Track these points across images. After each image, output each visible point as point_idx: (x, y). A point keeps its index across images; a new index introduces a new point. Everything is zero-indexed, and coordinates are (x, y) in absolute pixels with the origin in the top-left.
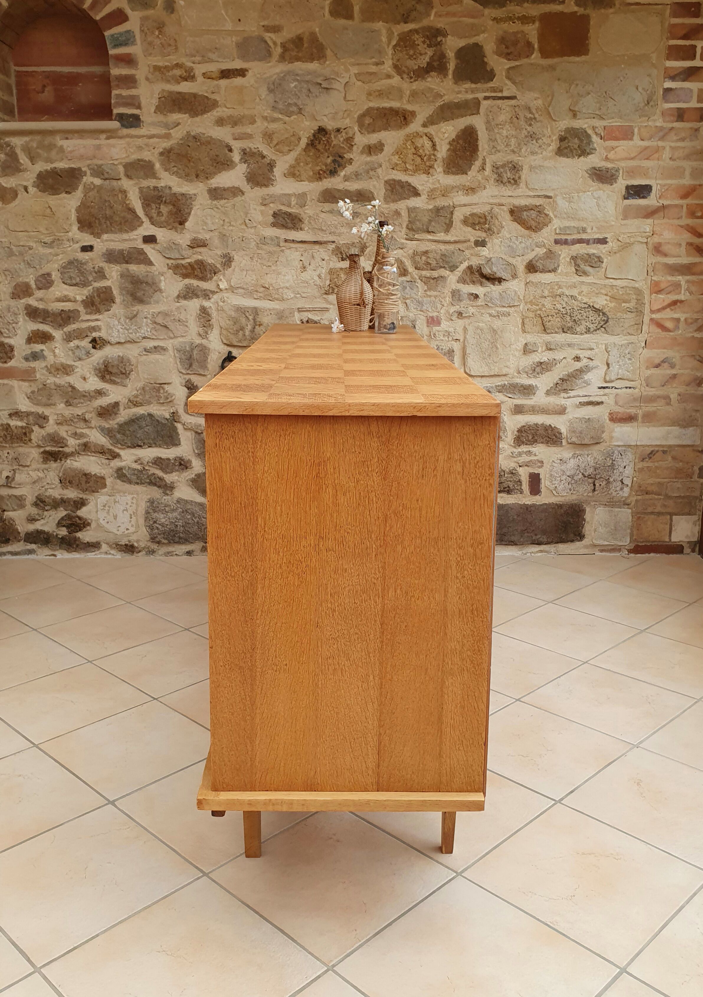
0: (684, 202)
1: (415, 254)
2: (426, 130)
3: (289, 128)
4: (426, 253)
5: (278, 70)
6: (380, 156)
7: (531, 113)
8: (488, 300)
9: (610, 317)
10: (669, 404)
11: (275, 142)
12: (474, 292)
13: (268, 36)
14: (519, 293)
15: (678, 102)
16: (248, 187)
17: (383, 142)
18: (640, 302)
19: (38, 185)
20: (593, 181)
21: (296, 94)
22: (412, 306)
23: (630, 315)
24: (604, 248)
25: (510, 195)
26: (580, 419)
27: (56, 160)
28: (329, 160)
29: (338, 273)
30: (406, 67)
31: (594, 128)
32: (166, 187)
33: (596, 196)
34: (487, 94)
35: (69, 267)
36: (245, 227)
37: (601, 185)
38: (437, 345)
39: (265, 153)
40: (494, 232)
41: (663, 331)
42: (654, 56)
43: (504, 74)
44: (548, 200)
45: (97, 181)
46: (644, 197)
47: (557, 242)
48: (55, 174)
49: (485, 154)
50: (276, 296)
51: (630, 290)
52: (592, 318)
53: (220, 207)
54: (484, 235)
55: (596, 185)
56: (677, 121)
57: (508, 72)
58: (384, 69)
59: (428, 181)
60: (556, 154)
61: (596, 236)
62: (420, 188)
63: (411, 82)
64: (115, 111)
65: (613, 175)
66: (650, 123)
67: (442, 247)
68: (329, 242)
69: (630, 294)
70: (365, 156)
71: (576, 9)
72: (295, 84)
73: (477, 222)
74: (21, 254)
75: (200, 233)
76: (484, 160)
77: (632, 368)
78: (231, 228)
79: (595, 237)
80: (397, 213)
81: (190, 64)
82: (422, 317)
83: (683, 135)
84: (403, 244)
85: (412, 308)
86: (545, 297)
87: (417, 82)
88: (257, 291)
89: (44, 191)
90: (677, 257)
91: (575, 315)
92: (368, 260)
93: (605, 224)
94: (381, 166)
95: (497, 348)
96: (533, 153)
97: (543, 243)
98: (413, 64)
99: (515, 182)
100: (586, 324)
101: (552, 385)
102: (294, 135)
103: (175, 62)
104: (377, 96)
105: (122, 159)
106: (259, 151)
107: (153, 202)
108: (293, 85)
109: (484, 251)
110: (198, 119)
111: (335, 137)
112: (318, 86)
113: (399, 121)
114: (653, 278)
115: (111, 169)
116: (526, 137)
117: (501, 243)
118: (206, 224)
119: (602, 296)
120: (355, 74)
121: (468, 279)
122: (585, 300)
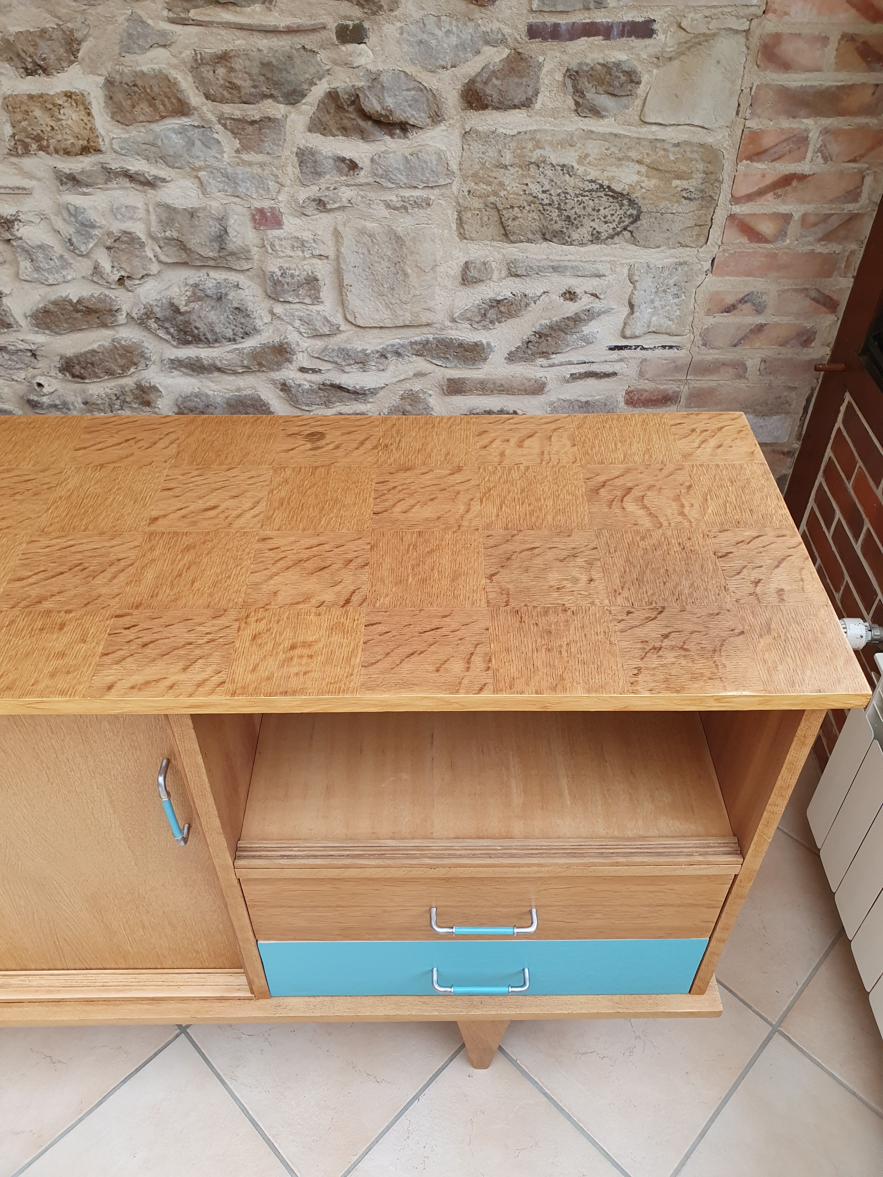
1: (198, 60)
4: (223, 58)
8: (380, 172)
9: (644, 209)
10: (740, 377)
12: (347, 154)
14: (447, 156)
18: (711, 177)
22: (214, 185)
23: (686, 207)
24: (645, 47)
26: (571, 402)
29: (25, 107)
38: (281, 268)
40: (381, 7)
41: (751, 240)
47: (534, 32)
51: (692, 152)
52: (607, 212)
54: (358, 12)
61: (628, 17)
67: (264, 43)
69: (690, 159)
77: (678, 313)
79: (625, 19)
82: (239, 209)
84: (164, 33)
85: (215, 190)
86: (506, 167)
90: (811, 71)
91: (568, 206)
92: (91, 74)
95: (406, 275)
97: (500, 36)
100: (592, 224)
101: (520, 344)
109: (360, 54)
114: (749, 124)
117: (401, 34)
119: (632, 164)
121: (331, 123)
122: (593, 174)
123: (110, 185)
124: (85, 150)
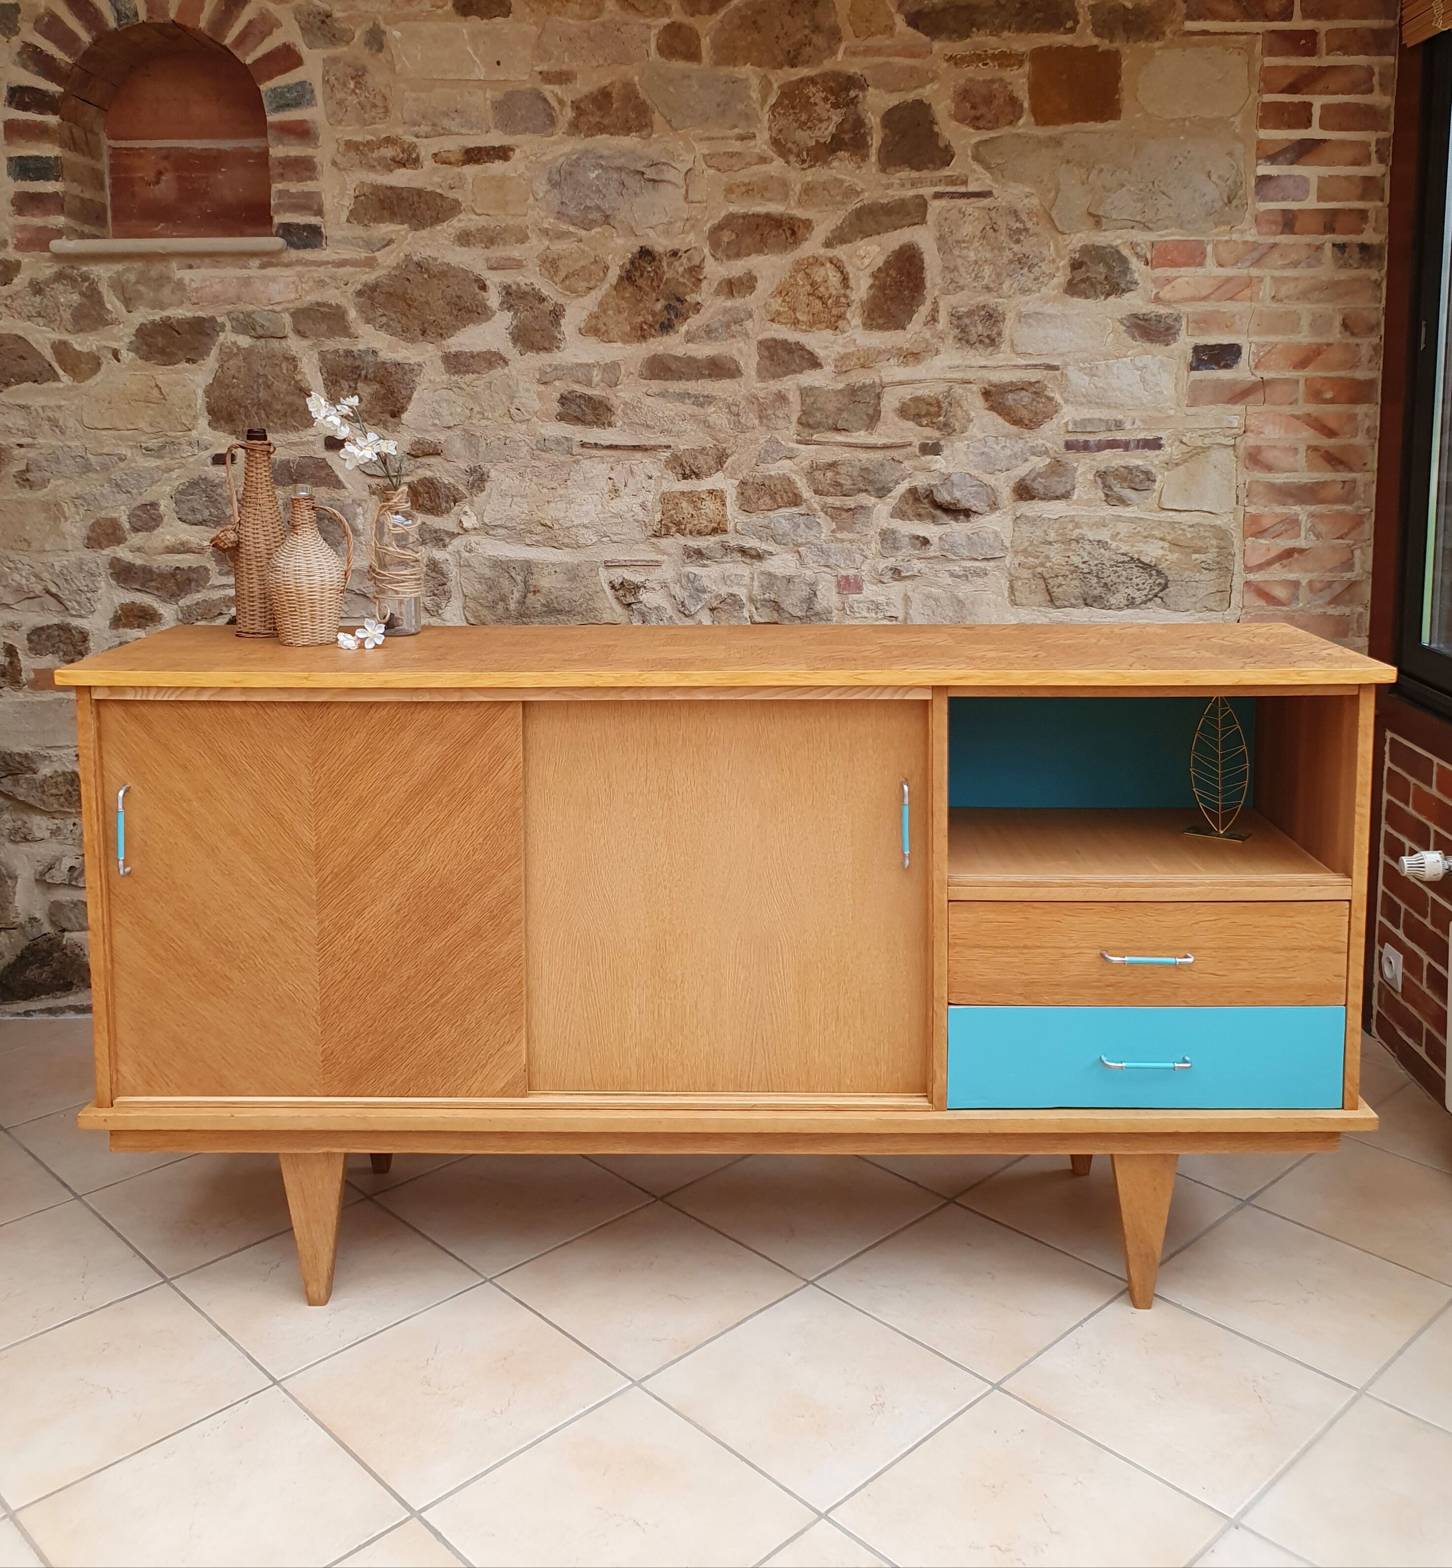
0: (1300, 374)
1: (814, 468)
2: (830, 253)
3: (587, 249)
4: (833, 465)
5: (567, 148)
6: (749, 298)
7: (1018, 219)
8: (947, 547)
9: (1170, 578)
11: (562, 274)
12: (922, 535)
13: (548, 90)
14: (1002, 536)
15: (1284, 199)
16: (515, 352)
17: (754, 273)
18: (1225, 552)
19: (138, 348)
20: (1134, 338)
21: (600, 191)
22: (809, 558)
23: (1206, 576)
24: (1157, 456)
25: (983, 363)
27: (171, 305)
28: (659, 306)
29: (676, 500)
30: (794, 143)
31: (1133, 246)
32: (367, 352)
33: (1140, 364)
34: (939, 189)
35: (191, 491)
36: (510, 421)
37: (1147, 345)
39: (545, 292)
40: (955, 430)
41: (1268, 603)
42: (1237, 121)
43: (970, 153)
44: (1052, 373)
45: (244, 341)
46: (1227, 366)
47: (1069, 446)
48: (167, 327)
49: (937, 293)
50: (566, 540)
51: (1205, 531)
52: (1138, 581)
53: (464, 386)
54: (937, 434)
55: (1139, 345)
56: (1282, 233)
57: (977, 150)
58: (755, 146)
59: (835, 342)
60: (1066, 291)
61: (1141, 436)
62: (820, 353)
63: (803, 169)
64: (277, 219)
65: (1168, 329)
66: (1234, 237)
67: (863, 455)
68: (660, 446)
69: (1206, 538)
70: (722, 298)
71: (1095, 41)
72: (596, 172)
73: (923, 413)
74: (105, 468)
75: (427, 431)
76: (935, 302)
78: (484, 422)
79: (1139, 437)
80: (782, 398)
81: (410, 139)
82: (828, 577)
83: (1294, 256)
84: (792, 450)
85: (811, 562)
86: (1050, 543)
87: (813, 169)
88: (531, 532)
89: (147, 359)
90: (1290, 472)
91: (1105, 575)
92: (731, 478)
93: (1158, 415)
94: (751, 316)
96: (1024, 291)
97: (1044, 449)
98: (805, 138)
99: (992, 342)
100: (1127, 590)
102: (596, 261)
103: (383, 136)
104: (742, 194)
105: (289, 302)
106: (533, 289)
107: (343, 378)
108: (594, 175)
109: (937, 462)
110: (424, 233)
111: (669, 265)
112: (638, 177)
113: (784, 237)
114: (1248, 509)
115: (270, 320)
116: (1011, 262)
117: (968, 448)
118: (438, 415)
119: (1157, 541)
120: (704, 156)
121: (909, 511)
122: (1124, 548)
123: (725, 559)
124: (714, 531)
